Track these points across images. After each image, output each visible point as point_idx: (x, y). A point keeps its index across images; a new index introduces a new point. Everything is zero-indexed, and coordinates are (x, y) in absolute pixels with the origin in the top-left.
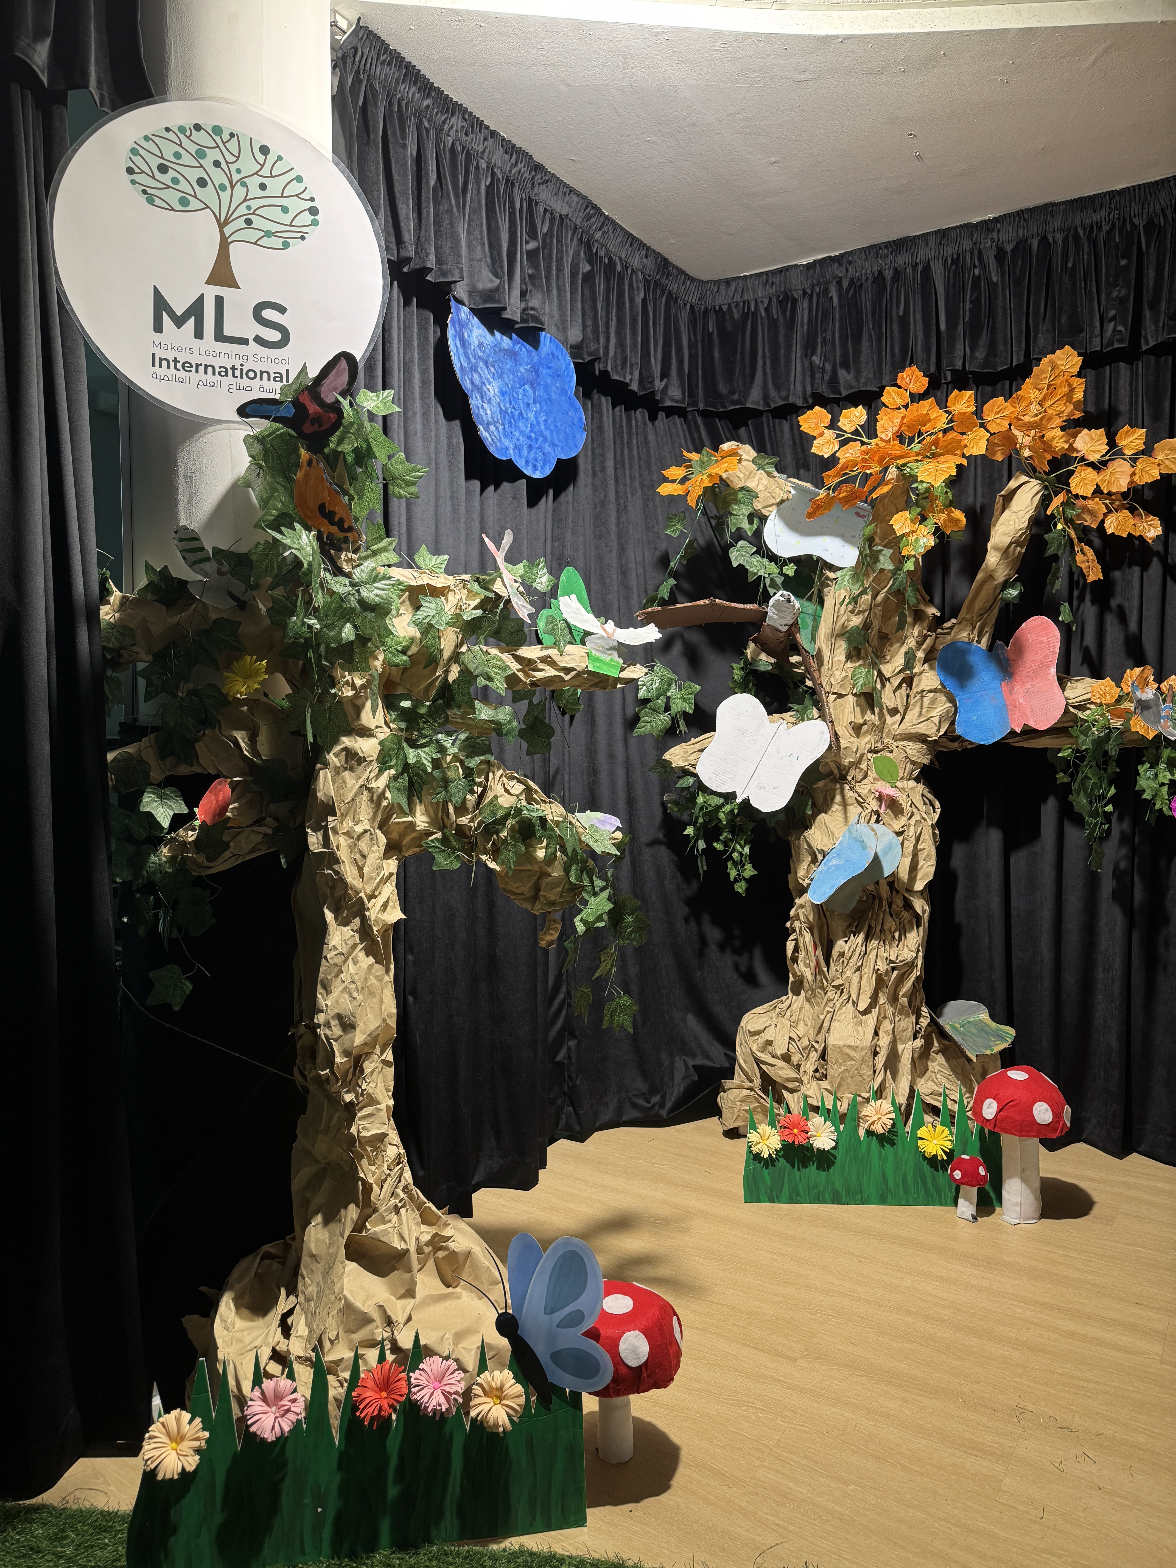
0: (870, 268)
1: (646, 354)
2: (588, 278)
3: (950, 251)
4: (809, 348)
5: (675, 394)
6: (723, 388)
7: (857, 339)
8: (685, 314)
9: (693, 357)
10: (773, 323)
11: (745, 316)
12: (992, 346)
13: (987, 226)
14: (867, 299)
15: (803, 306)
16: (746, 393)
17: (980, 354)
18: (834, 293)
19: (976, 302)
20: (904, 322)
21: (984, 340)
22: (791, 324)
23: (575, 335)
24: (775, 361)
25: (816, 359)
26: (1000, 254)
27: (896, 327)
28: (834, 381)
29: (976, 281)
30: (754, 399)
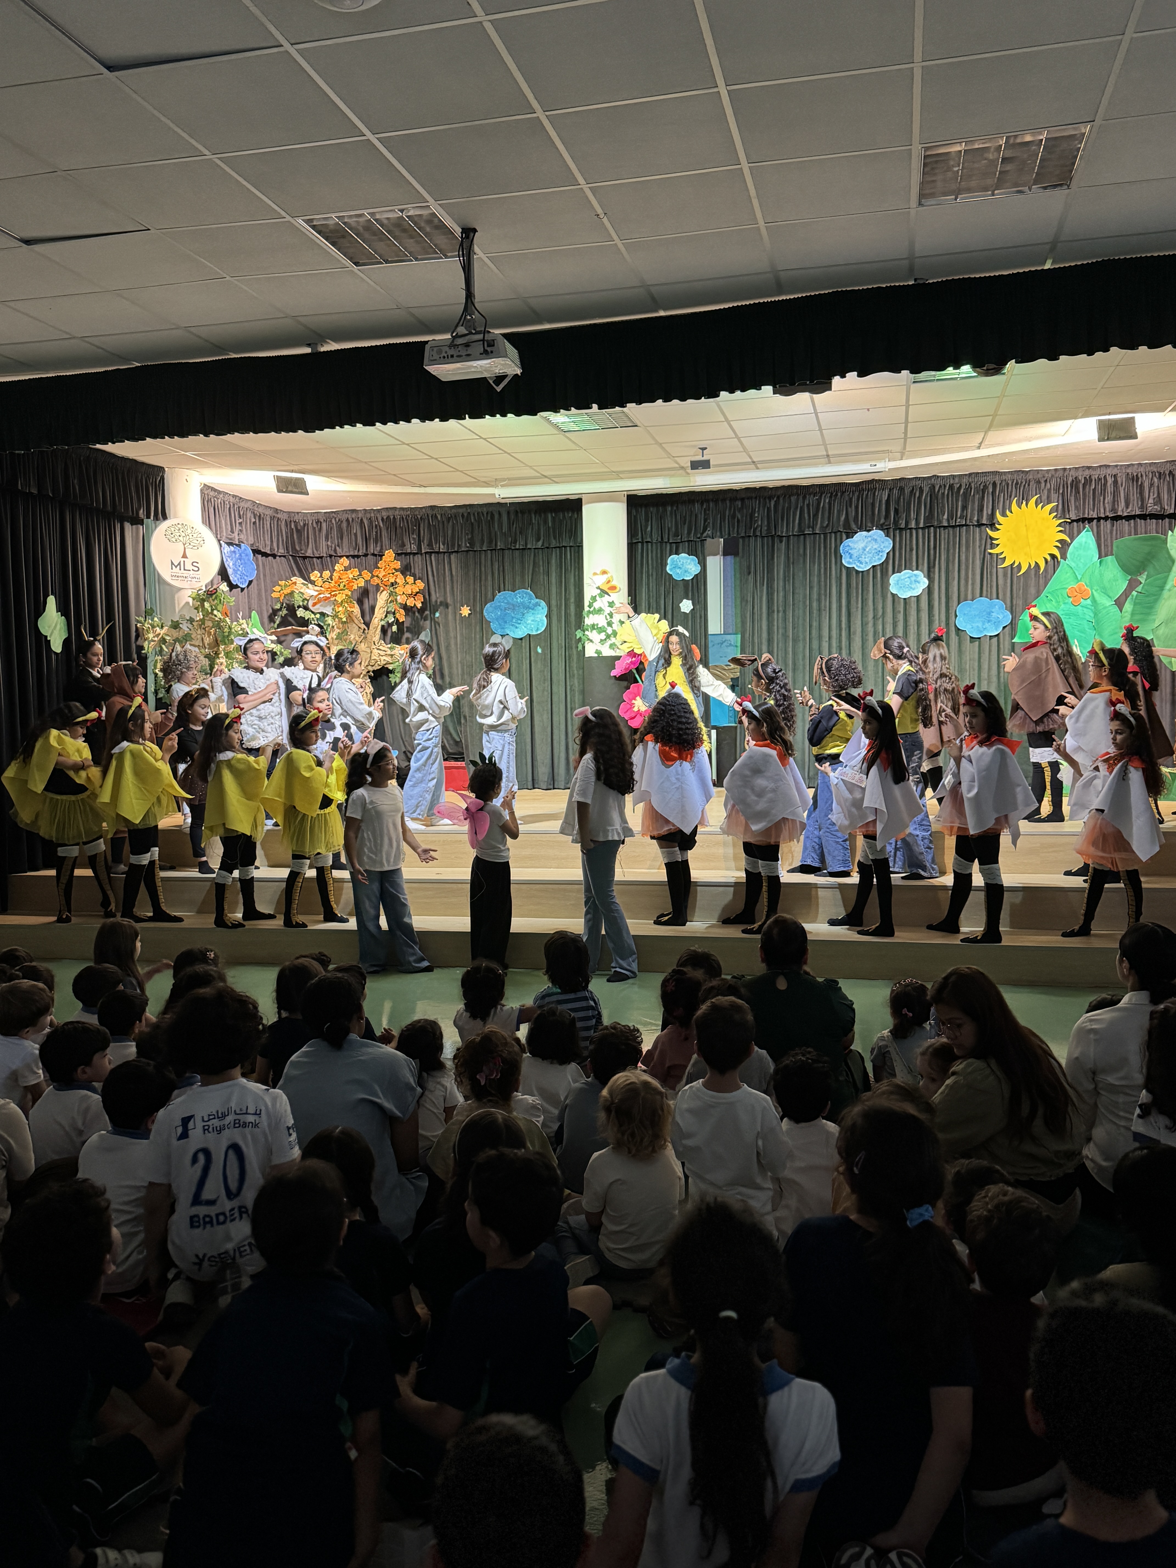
0: (344, 517)
1: (272, 541)
2: (254, 523)
3: (368, 516)
4: (327, 539)
5: (282, 551)
6: (298, 548)
7: (342, 538)
8: (283, 522)
9: (287, 537)
10: (314, 528)
11: (304, 525)
12: (382, 546)
13: (378, 510)
14: (344, 525)
15: (324, 525)
16: (306, 551)
17: (378, 549)
18: (333, 521)
19: (376, 532)
20: (356, 535)
21: (379, 545)
22: (320, 530)
23: (251, 540)
24: (315, 541)
25: (329, 543)
26: (383, 519)
27: (353, 537)
28: (335, 551)
29: (376, 526)
30: (309, 553)
